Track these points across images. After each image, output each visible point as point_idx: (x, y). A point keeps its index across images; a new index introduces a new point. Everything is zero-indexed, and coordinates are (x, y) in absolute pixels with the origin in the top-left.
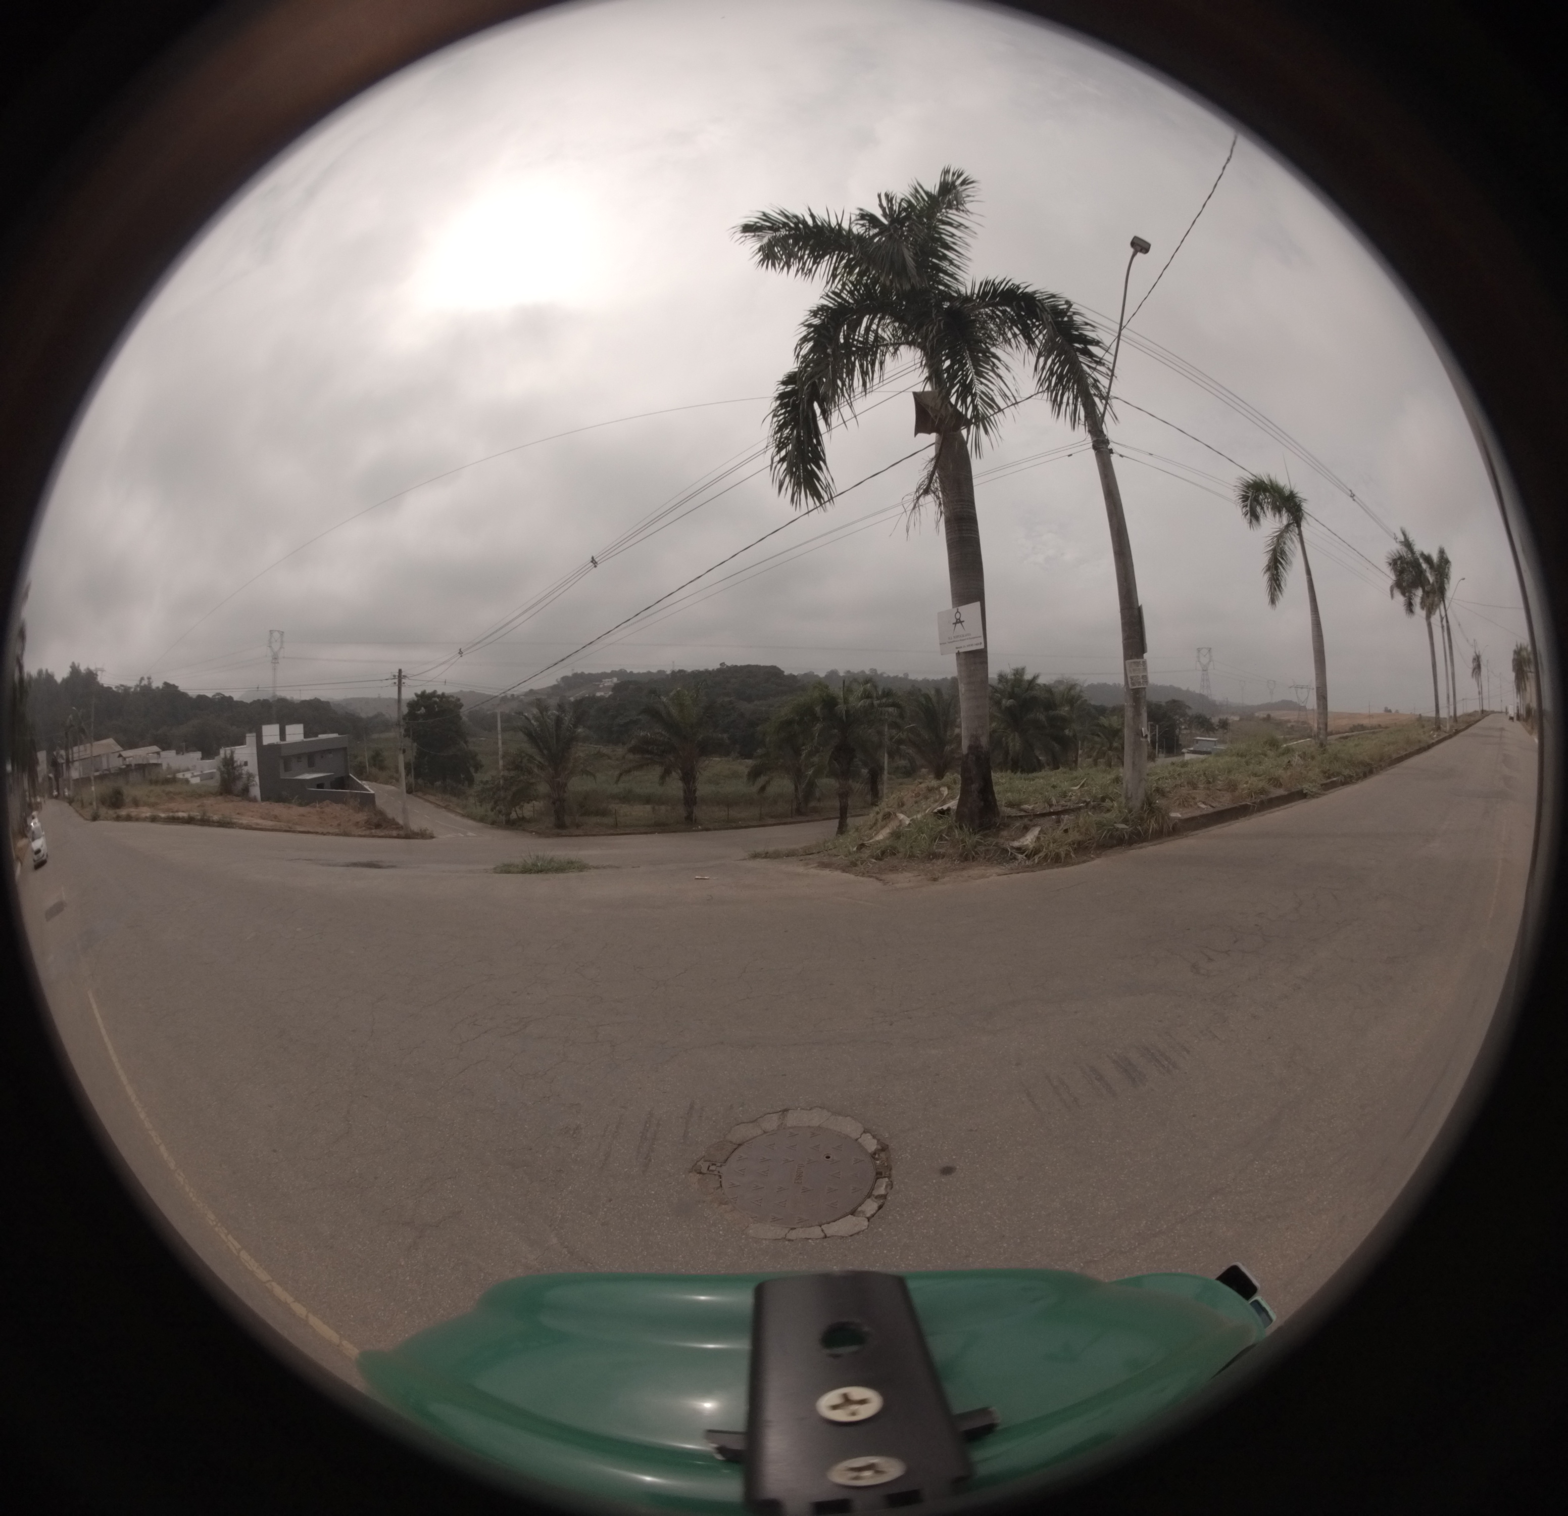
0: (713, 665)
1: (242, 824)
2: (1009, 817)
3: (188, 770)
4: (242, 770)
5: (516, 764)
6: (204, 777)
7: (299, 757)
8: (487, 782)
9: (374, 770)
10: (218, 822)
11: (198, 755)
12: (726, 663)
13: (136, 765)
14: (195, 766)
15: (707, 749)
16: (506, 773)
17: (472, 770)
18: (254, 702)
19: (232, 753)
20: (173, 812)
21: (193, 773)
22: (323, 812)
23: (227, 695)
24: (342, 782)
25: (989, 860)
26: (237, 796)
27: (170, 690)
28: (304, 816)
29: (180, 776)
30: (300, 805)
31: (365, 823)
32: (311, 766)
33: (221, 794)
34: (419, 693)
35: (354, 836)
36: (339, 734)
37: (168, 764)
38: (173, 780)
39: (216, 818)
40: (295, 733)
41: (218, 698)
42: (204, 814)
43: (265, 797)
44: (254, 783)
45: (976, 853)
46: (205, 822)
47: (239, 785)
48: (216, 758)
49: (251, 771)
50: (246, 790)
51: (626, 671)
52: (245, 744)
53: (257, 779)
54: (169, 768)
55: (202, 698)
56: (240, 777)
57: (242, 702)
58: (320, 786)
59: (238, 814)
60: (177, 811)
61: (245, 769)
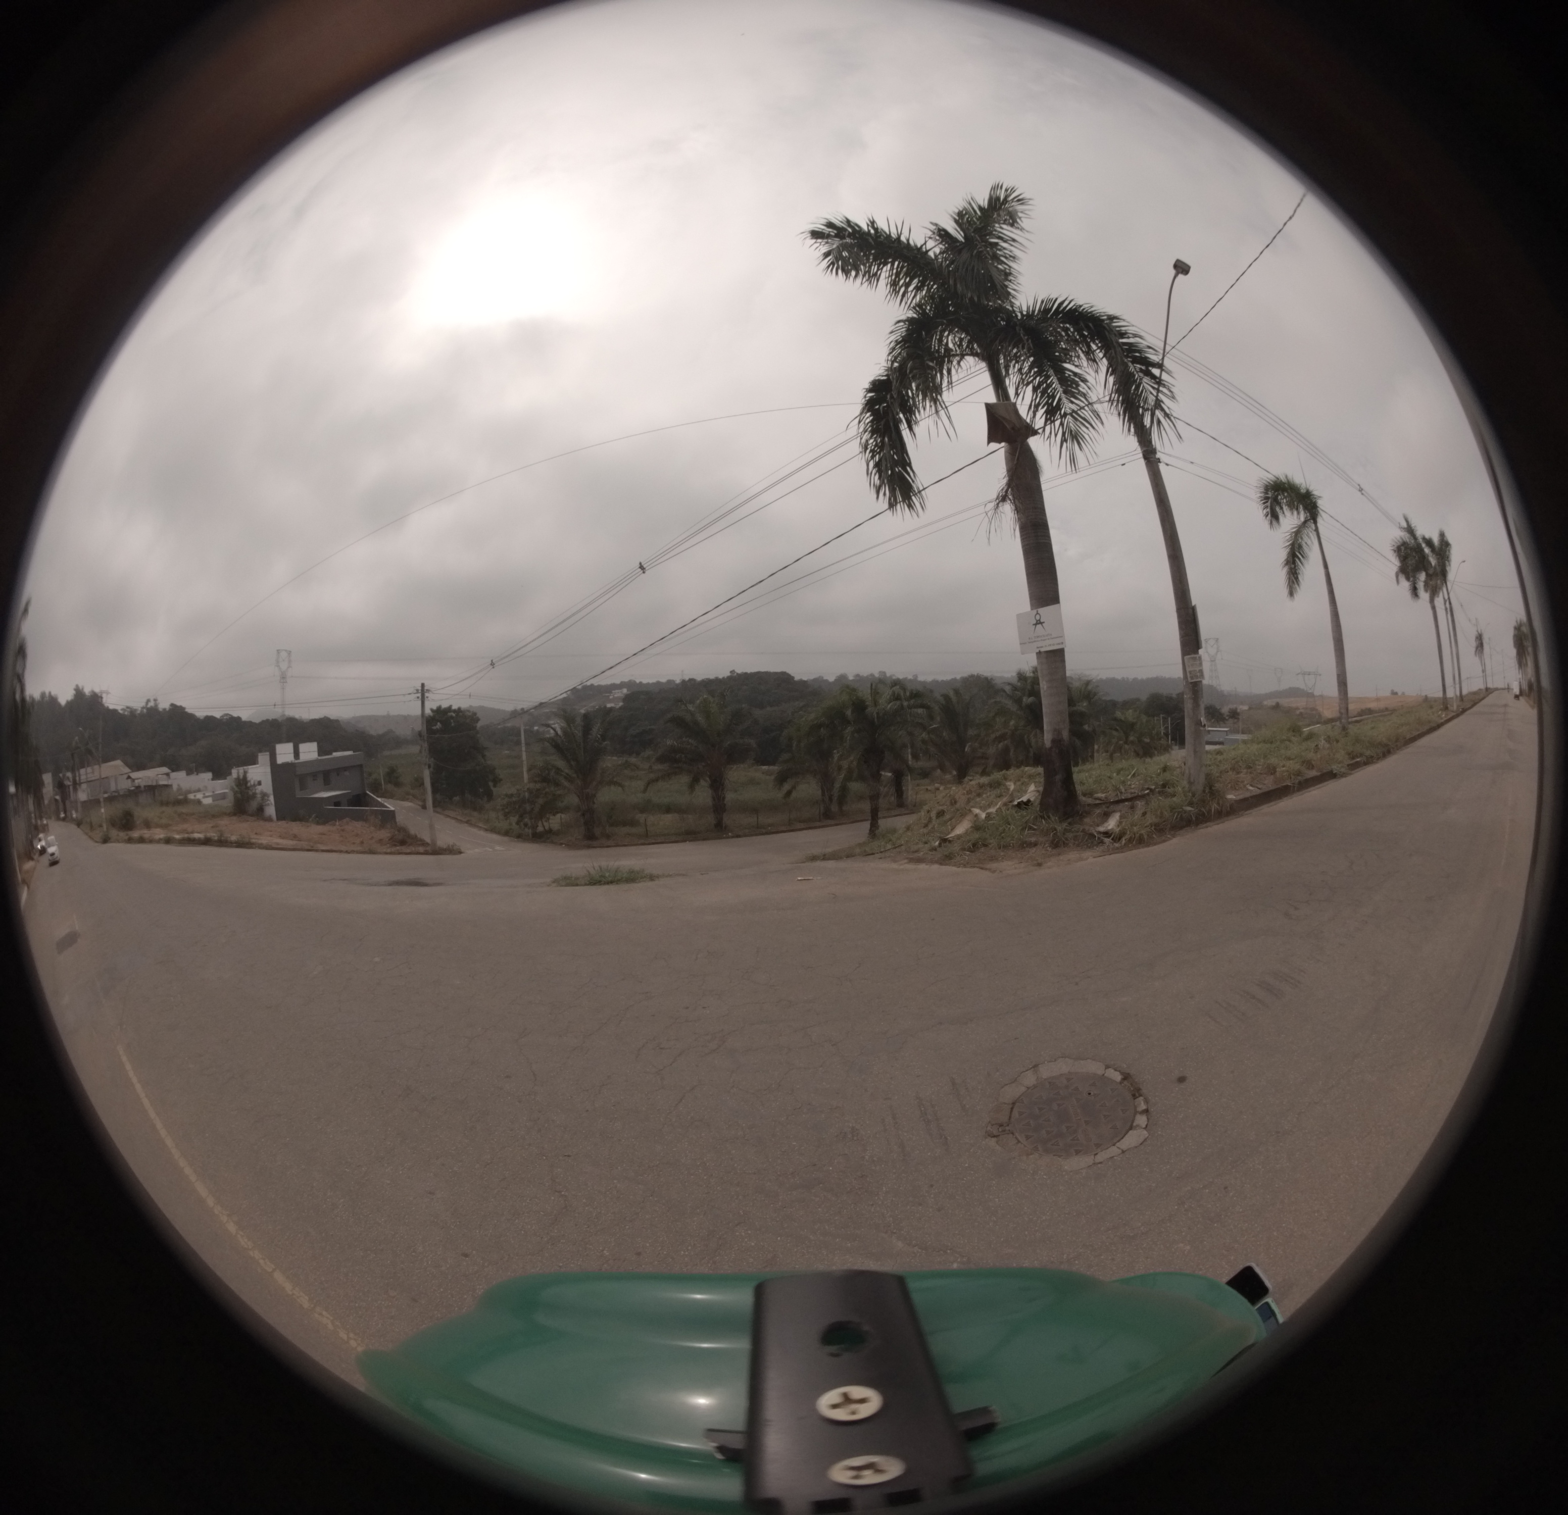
0: (723, 673)
1: (262, 844)
2: (1089, 805)
3: (199, 791)
4: (256, 790)
5: (544, 776)
6: (216, 797)
7: (314, 775)
8: (512, 796)
9: (390, 787)
10: (236, 843)
11: (209, 775)
12: (736, 671)
13: (145, 786)
14: (206, 787)
15: (735, 755)
16: (532, 786)
17: (491, 784)
18: (265, 722)
19: (245, 773)
20: (187, 833)
21: (204, 794)
22: (343, 830)
23: (235, 715)
24: (359, 800)
25: (1078, 845)
26: (252, 815)
27: (177, 712)
28: (324, 834)
29: (191, 796)
30: (318, 823)
31: (389, 840)
32: (327, 783)
33: (235, 814)
34: (435, 708)
35: (380, 853)
36: (354, 752)
37: (179, 785)
38: (185, 801)
39: (234, 838)
40: (309, 751)
41: (226, 718)
42: (221, 835)
43: (281, 816)
44: (269, 802)
45: (1067, 839)
46: (222, 842)
47: (254, 805)
48: (228, 778)
49: (265, 791)
50: (261, 810)
51: (635, 682)
52: (258, 764)
53: (272, 798)
54: (179, 789)
55: (209, 719)
56: (254, 796)
57: (250, 722)
58: (337, 804)
59: (256, 834)
60: (192, 832)
61: (259, 789)
